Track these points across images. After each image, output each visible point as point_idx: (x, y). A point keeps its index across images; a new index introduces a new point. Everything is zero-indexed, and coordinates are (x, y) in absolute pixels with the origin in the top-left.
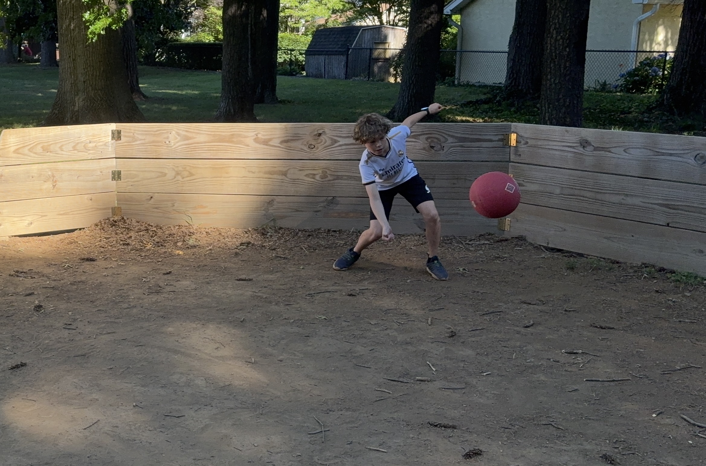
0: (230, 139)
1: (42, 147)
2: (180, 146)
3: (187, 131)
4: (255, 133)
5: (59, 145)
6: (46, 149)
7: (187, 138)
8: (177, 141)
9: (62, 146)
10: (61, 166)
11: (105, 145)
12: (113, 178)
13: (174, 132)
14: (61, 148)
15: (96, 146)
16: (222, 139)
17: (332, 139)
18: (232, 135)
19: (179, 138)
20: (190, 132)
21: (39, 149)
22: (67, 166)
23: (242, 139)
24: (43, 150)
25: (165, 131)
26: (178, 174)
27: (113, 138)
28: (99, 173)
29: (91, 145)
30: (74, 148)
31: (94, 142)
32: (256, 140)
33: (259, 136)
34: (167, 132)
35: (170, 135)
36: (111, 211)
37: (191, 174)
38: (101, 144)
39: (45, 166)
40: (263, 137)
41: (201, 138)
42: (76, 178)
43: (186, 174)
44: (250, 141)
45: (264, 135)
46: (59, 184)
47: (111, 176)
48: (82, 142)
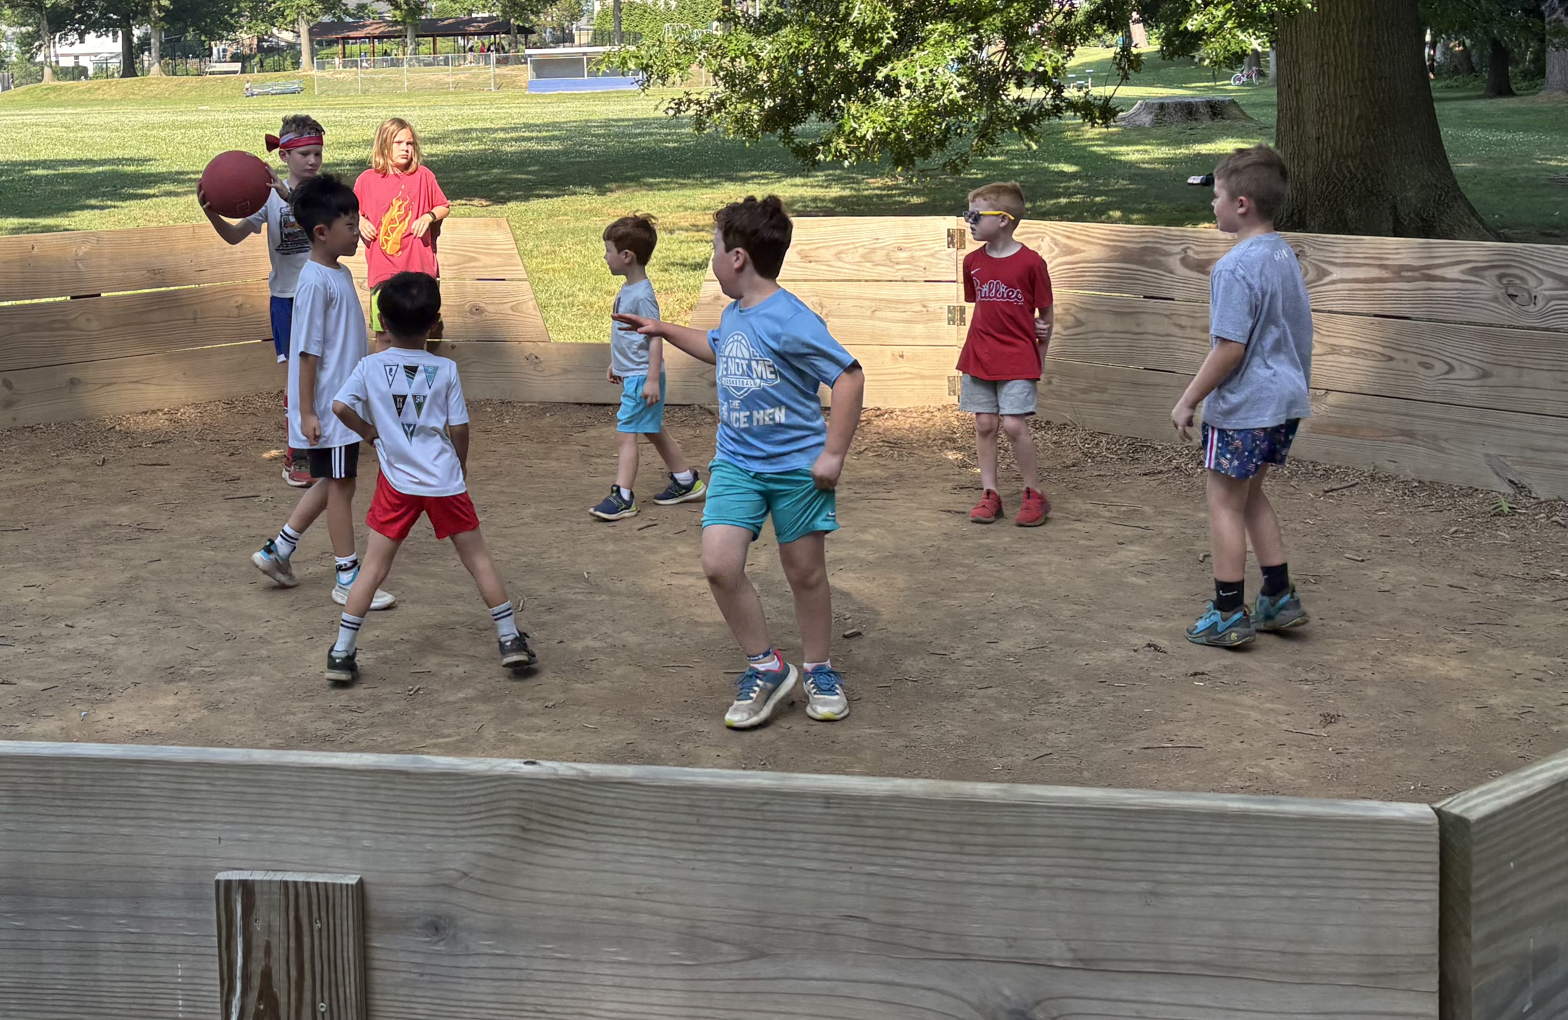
0: (1141, 257)
1: (799, 253)
2: (1059, 265)
3: (1069, 237)
4: (1182, 247)
5: (834, 251)
6: (807, 257)
7: (1067, 251)
8: (1053, 254)
9: (840, 253)
10: (837, 288)
11: (933, 256)
12: (951, 320)
13: (1047, 239)
14: (838, 255)
15: (912, 257)
16: (1127, 256)
17: (1317, 267)
18: (1145, 248)
19: (1057, 250)
20: (1075, 239)
22: (851, 290)
23: (1162, 258)
24: (802, 258)
25: (1034, 236)
27: (950, 243)
28: (919, 308)
29: (902, 255)
30: (866, 258)
31: (910, 249)
32: (1185, 262)
33: (1190, 253)
34: (1038, 238)
35: (1042, 244)
36: (946, 383)
38: (924, 253)
40: (1196, 257)
41: (1095, 252)
42: (869, 313)
43: (1070, 320)
44: (1174, 263)
45: (1197, 253)
47: (945, 315)
48: (882, 248)
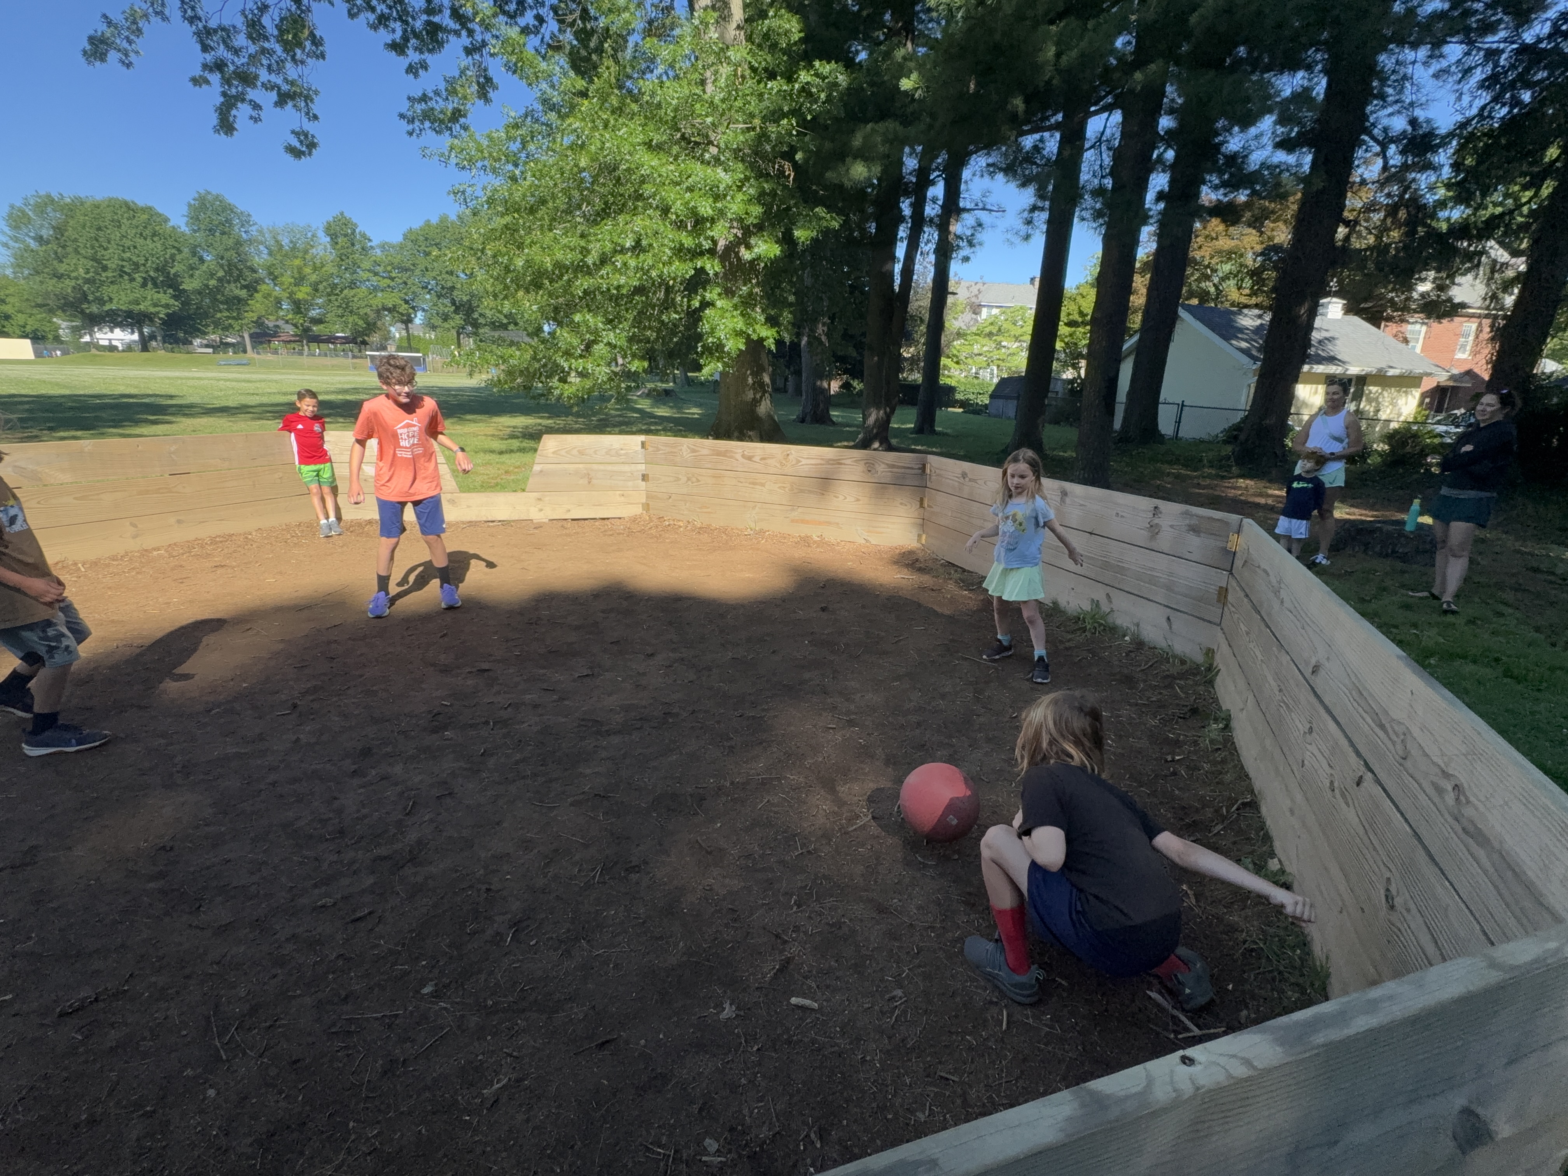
0: (724, 454)
2: (690, 456)
3: (694, 445)
4: (742, 450)
5: (593, 450)
6: (581, 453)
7: (693, 451)
8: (687, 452)
9: (596, 451)
10: (595, 467)
11: (634, 453)
12: (643, 480)
13: (685, 445)
15: (626, 453)
16: (719, 454)
18: (726, 451)
19: (689, 451)
20: (697, 446)
21: (575, 452)
22: (602, 467)
23: (736, 454)
24: (579, 453)
25: (679, 444)
26: (689, 479)
27: (641, 447)
28: (629, 474)
29: (622, 451)
31: (625, 449)
32: (743, 456)
33: (745, 453)
34: (681, 445)
35: (683, 448)
36: (641, 506)
37: (698, 481)
38: (630, 451)
39: (581, 466)
40: (748, 454)
41: (705, 452)
42: (609, 477)
43: (694, 479)
44: (738, 456)
46: (594, 481)
47: (641, 478)
48: (614, 449)
